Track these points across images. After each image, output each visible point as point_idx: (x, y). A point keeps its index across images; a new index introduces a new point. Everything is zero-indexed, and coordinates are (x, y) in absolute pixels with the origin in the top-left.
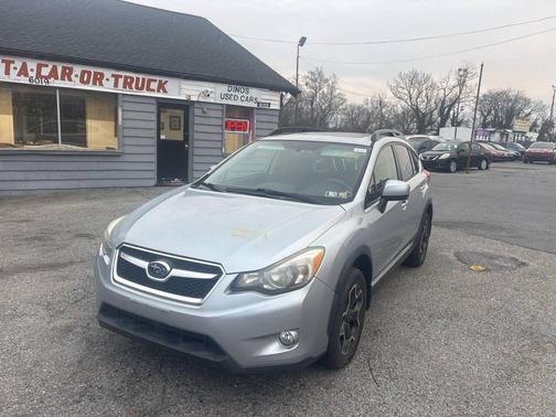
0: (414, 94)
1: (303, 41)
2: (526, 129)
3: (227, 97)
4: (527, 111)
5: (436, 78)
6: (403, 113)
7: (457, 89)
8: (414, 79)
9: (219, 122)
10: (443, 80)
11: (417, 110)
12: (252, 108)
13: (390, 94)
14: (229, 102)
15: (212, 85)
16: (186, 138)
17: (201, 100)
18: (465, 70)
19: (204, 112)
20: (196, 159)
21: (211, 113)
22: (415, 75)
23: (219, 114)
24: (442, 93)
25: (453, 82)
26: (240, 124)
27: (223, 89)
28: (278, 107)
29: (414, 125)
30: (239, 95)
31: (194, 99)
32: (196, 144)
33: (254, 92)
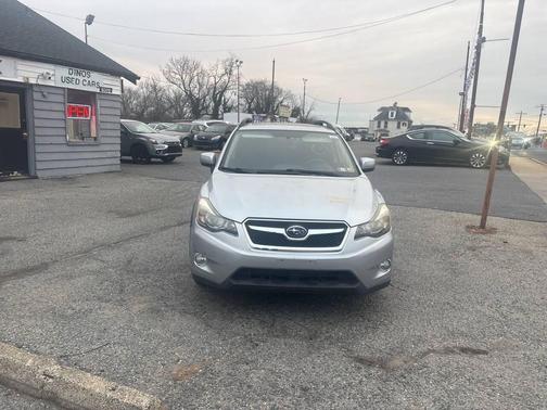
0: (187, 80)
1: (90, 20)
2: (289, 115)
3: (69, 80)
4: (280, 99)
5: (205, 66)
6: (176, 97)
7: (226, 78)
8: (185, 66)
9: (61, 107)
10: (212, 69)
11: (190, 96)
12: (94, 93)
13: (163, 78)
14: (71, 86)
15: (52, 67)
16: (24, 125)
17: (40, 82)
18: (241, 62)
19: (44, 96)
20: (38, 149)
21: (51, 98)
22: (186, 62)
23: (60, 99)
24: (212, 80)
25: (221, 71)
26: (81, 109)
27: (63, 72)
28: (119, 93)
29: (187, 110)
30: (81, 78)
31: (32, 81)
32: (38, 131)
33: (95, 77)
